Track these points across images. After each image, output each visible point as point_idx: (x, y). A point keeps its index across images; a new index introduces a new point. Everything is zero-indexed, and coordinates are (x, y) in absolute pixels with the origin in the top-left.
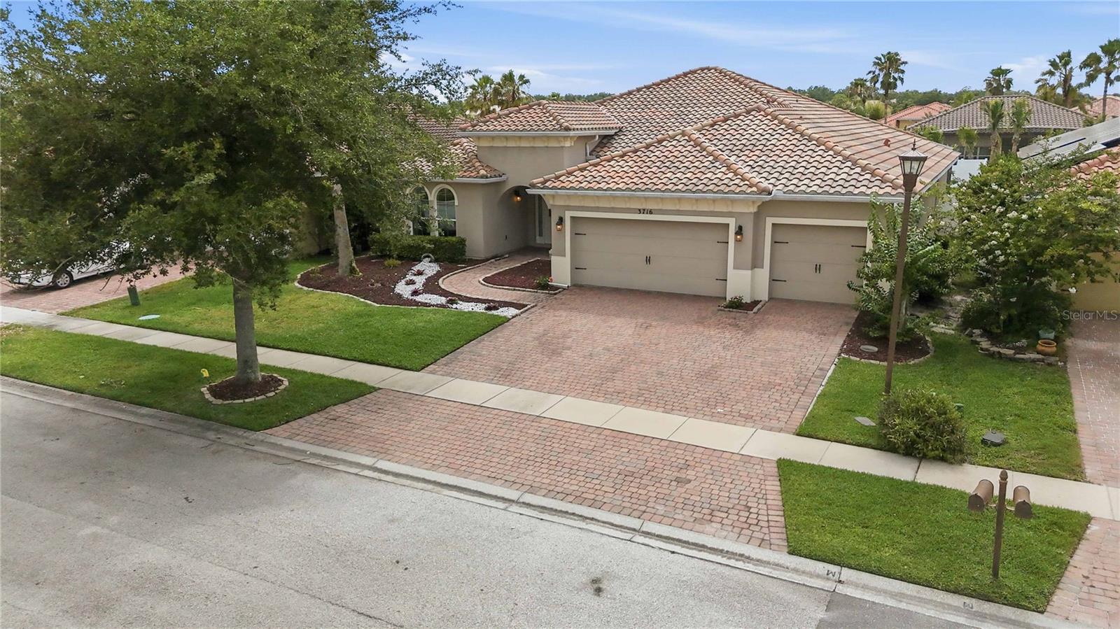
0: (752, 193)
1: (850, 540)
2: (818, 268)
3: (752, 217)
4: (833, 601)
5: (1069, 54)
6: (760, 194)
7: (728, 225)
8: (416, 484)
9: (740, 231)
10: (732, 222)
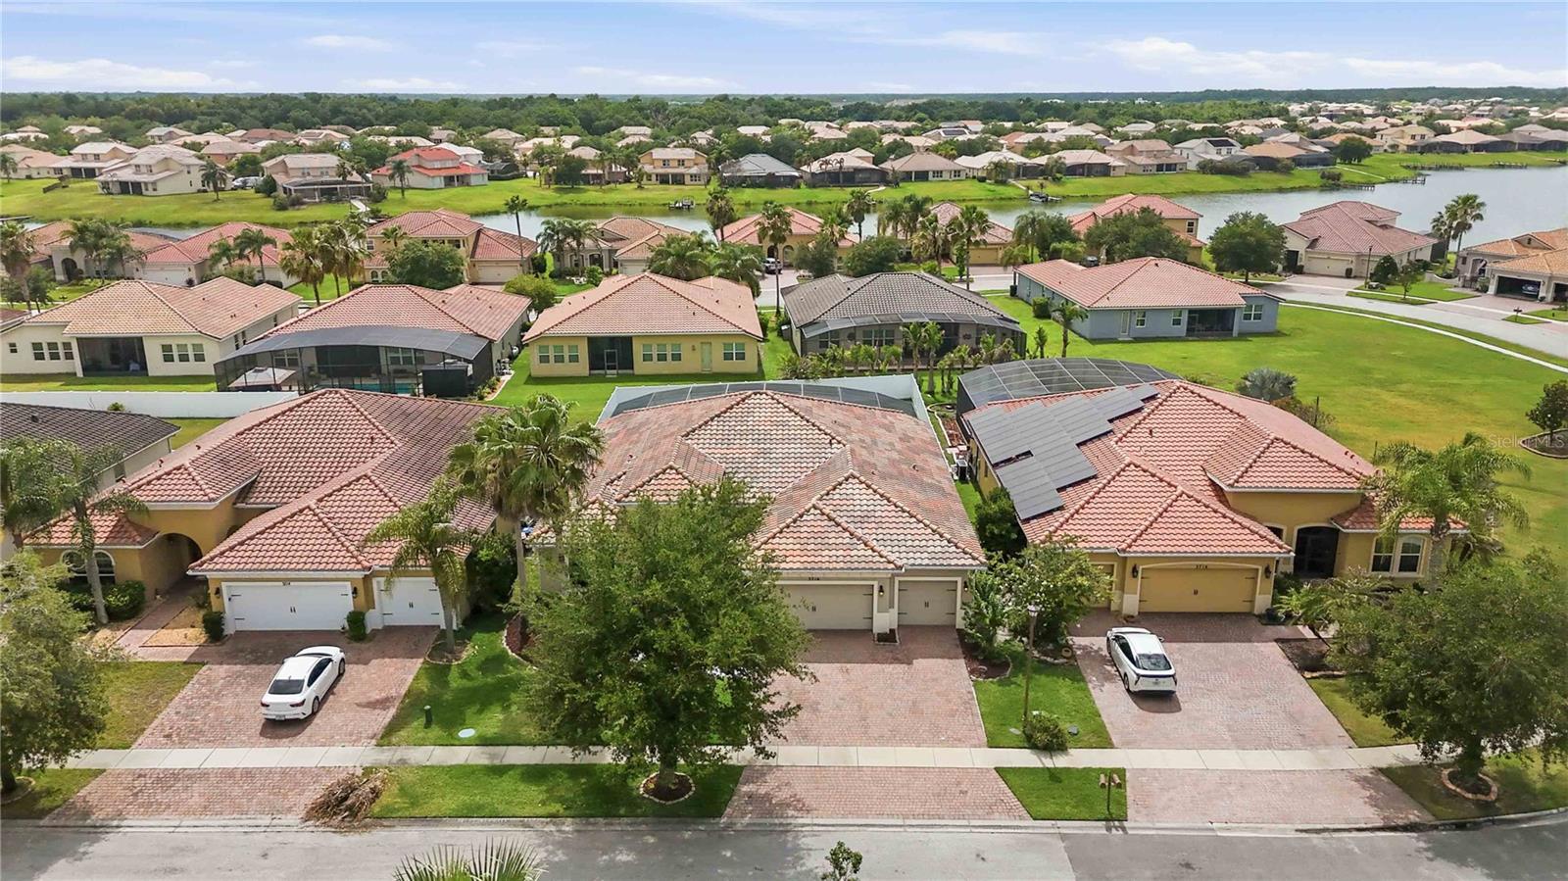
0: (892, 569)
1: (1051, 808)
2: (927, 605)
3: (889, 580)
4: (1063, 837)
6: (897, 569)
7: (873, 585)
8: (851, 828)
9: (881, 589)
10: (876, 584)
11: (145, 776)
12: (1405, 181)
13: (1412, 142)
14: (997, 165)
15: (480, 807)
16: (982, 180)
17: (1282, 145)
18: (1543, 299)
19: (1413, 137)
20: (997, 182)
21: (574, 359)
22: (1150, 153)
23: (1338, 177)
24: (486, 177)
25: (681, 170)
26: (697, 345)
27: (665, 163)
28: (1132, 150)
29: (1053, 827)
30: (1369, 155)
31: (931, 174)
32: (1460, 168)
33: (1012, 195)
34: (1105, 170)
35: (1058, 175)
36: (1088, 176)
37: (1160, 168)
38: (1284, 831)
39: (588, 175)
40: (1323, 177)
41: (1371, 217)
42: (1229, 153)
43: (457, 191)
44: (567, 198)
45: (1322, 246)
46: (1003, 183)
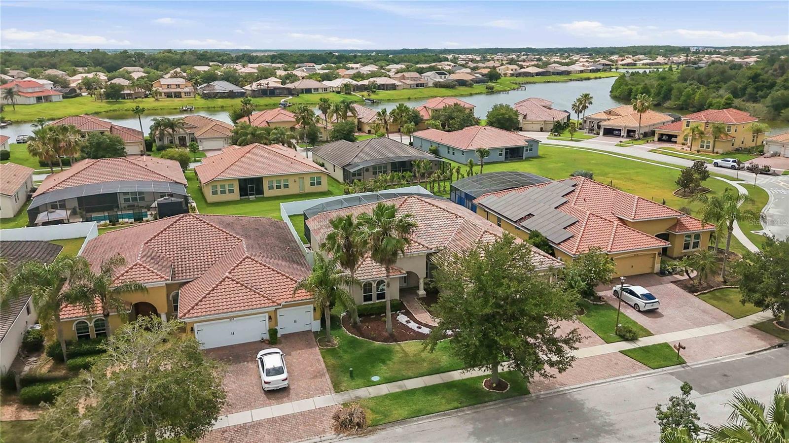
4: (672, 374)
11: (226, 431)
12: (518, 89)
13: (512, 72)
14: (346, 85)
15: (420, 411)
16: (338, 92)
17: (463, 74)
18: (623, 136)
19: (512, 70)
20: (346, 93)
21: (231, 191)
22: (412, 79)
23: (492, 88)
24: (61, 97)
25: (178, 90)
26: (297, 179)
27: (169, 86)
28: (403, 77)
29: (663, 371)
30: (500, 78)
31: (313, 90)
32: (535, 83)
33: (356, 100)
34: (394, 87)
35: (375, 90)
36: (387, 90)
37: (417, 85)
38: (741, 356)
39: (124, 94)
40: (487, 88)
41: (544, 104)
42: (445, 78)
43: (44, 105)
44: (116, 107)
45: (528, 118)
46: (349, 94)
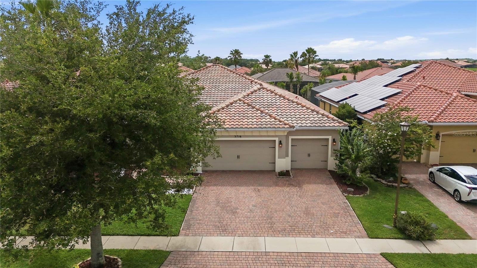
0: (287, 128)
2: (309, 155)
3: (285, 136)
5: (297, 53)
6: (291, 128)
7: (275, 140)
9: (280, 143)
10: (277, 139)
